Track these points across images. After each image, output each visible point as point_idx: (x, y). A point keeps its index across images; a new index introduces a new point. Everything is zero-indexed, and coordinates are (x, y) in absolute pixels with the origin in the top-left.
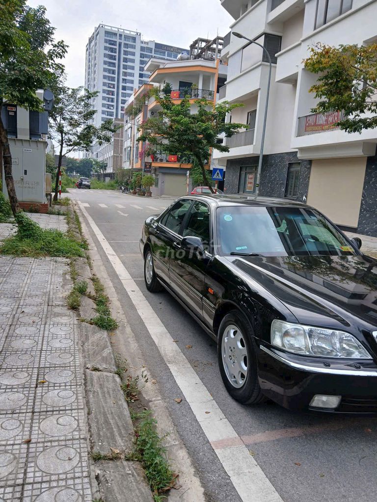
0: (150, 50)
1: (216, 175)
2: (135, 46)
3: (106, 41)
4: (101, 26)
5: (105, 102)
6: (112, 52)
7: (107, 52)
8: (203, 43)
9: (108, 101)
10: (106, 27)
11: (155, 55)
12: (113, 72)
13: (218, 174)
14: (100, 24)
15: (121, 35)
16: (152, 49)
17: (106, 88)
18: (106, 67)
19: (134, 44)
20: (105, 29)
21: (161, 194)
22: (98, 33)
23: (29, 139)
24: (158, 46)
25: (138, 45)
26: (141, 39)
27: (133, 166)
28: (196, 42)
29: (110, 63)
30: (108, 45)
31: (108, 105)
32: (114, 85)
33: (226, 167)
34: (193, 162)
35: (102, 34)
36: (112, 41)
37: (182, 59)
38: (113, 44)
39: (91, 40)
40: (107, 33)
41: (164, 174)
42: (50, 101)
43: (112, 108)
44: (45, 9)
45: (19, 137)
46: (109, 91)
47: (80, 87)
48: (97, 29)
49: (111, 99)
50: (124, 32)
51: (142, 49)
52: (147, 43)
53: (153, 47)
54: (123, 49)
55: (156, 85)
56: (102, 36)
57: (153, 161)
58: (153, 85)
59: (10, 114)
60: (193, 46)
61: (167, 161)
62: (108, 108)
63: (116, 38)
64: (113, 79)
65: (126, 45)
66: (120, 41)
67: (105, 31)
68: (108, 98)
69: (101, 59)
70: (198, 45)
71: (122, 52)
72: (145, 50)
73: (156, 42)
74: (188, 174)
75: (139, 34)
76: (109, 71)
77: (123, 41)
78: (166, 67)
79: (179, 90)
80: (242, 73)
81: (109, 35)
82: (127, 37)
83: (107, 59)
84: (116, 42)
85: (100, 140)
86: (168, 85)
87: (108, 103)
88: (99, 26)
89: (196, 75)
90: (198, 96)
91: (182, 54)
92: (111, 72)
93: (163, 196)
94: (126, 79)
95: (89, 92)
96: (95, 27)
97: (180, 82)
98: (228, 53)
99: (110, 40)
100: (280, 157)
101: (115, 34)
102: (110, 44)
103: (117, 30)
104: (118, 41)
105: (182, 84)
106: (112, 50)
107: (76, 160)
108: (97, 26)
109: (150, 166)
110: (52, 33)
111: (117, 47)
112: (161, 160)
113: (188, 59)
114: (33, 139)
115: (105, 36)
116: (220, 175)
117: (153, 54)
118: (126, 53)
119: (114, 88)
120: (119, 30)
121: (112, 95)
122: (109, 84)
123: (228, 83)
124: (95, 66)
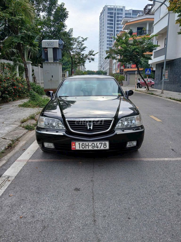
0: (130, 14)
1: (147, 72)
2: (122, 13)
3: (108, 13)
4: (106, 6)
5: (108, 43)
6: (111, 18)
7: (109, 18)
8: (150, 6)
9: (110, 42)
10: (108, 6)
11: (133, 16)
12: (112, 28)
13: (148, 71)
14: (105, 5)
15: (115, 9)
16: (131, 13)
17: (109, 36)
18: (109, 25)
19: (122, 12)
20: (108, 7)
21: (128, 84)
22: (105, 10)
23: (53, 62)
24: (134, 11)
25: (124, 13)
26: (125, 9)
27: (116, 72)
28: (146, 7)
29: (110, 23)
30: (109, 15)
31: (110, 44)
32: (112, 34)
33: (156, 68)
34: (144, 67)
35: (107, 10)
36: (111, 12)
37: (139, 16)
38: (111, 14)
39: (101, 14)
40: (109, 9)
41: (130, 74)
42: (61, 44)
43: (111, 45)
44: (64, 4)
45: (49, 61)
46: (110, 37)
47: (79, 37)
48: (104, 8)
49: (111, 41)
50: (117, 7)
51: (126, 14)
52: (128, 11)
53: (132, 12)
54: (116, 15)
55: (126, 31)
56: (106, 11)
57: (124, 68)
58: (125, 31)
59: (45, 52)
60: (145, 9)
61: (131, 68)
62: (110, 45)
63: (113, 11)
64: (112, 31)
65: (118, 14)
66: (115, 12)
67: (108, 8)
68: (110, 40)
69: (106, 22)
70: (148, 8)
71: (116, 17)
72: (128, 14)
73: (133, 9)
74: (136, 73)
75: (124, 7)
76: (110, 27)
77: (116, 12)
78: (130, 21)
79: (137, 32)
80: (160, 19)
81: (110, 10)
82: (118, 10)
83: (109, 22)
84: (113, 13)
85: (90, 60)
86: (131, 30)
87: (110, 43)
88: (105, 6)
89: (145, 23)
90: (146, 34)
91: (139, 13)
92: (111, 27)
93: (129, 85)
94: (118, 30)
95: (83, 38)
96: (103, 7)
97: (138, 28)
98: (154, 10)
99: (110, 12)
100: (179, 60)
101: (113, 9)
102: (110, 14)
103: (113, 7)
104: (114, 12)
105: (138, 29)
106: (111, 17)
107: (94, 71)
108: (104, 7)
109: (123, 71)
110: (68, 14)
111: (114, 15)
112: (128, 68)
113: (142, 15)
114: (55, 62)
115: (108, 11)
116: (149, 72)
117: (131, 16)
118: (118, 17)
119: (112, 35)
120: (114, 7)
121: (112, 39)
122: (110, 33)
123: (154, 25)
124: (103, 26)
